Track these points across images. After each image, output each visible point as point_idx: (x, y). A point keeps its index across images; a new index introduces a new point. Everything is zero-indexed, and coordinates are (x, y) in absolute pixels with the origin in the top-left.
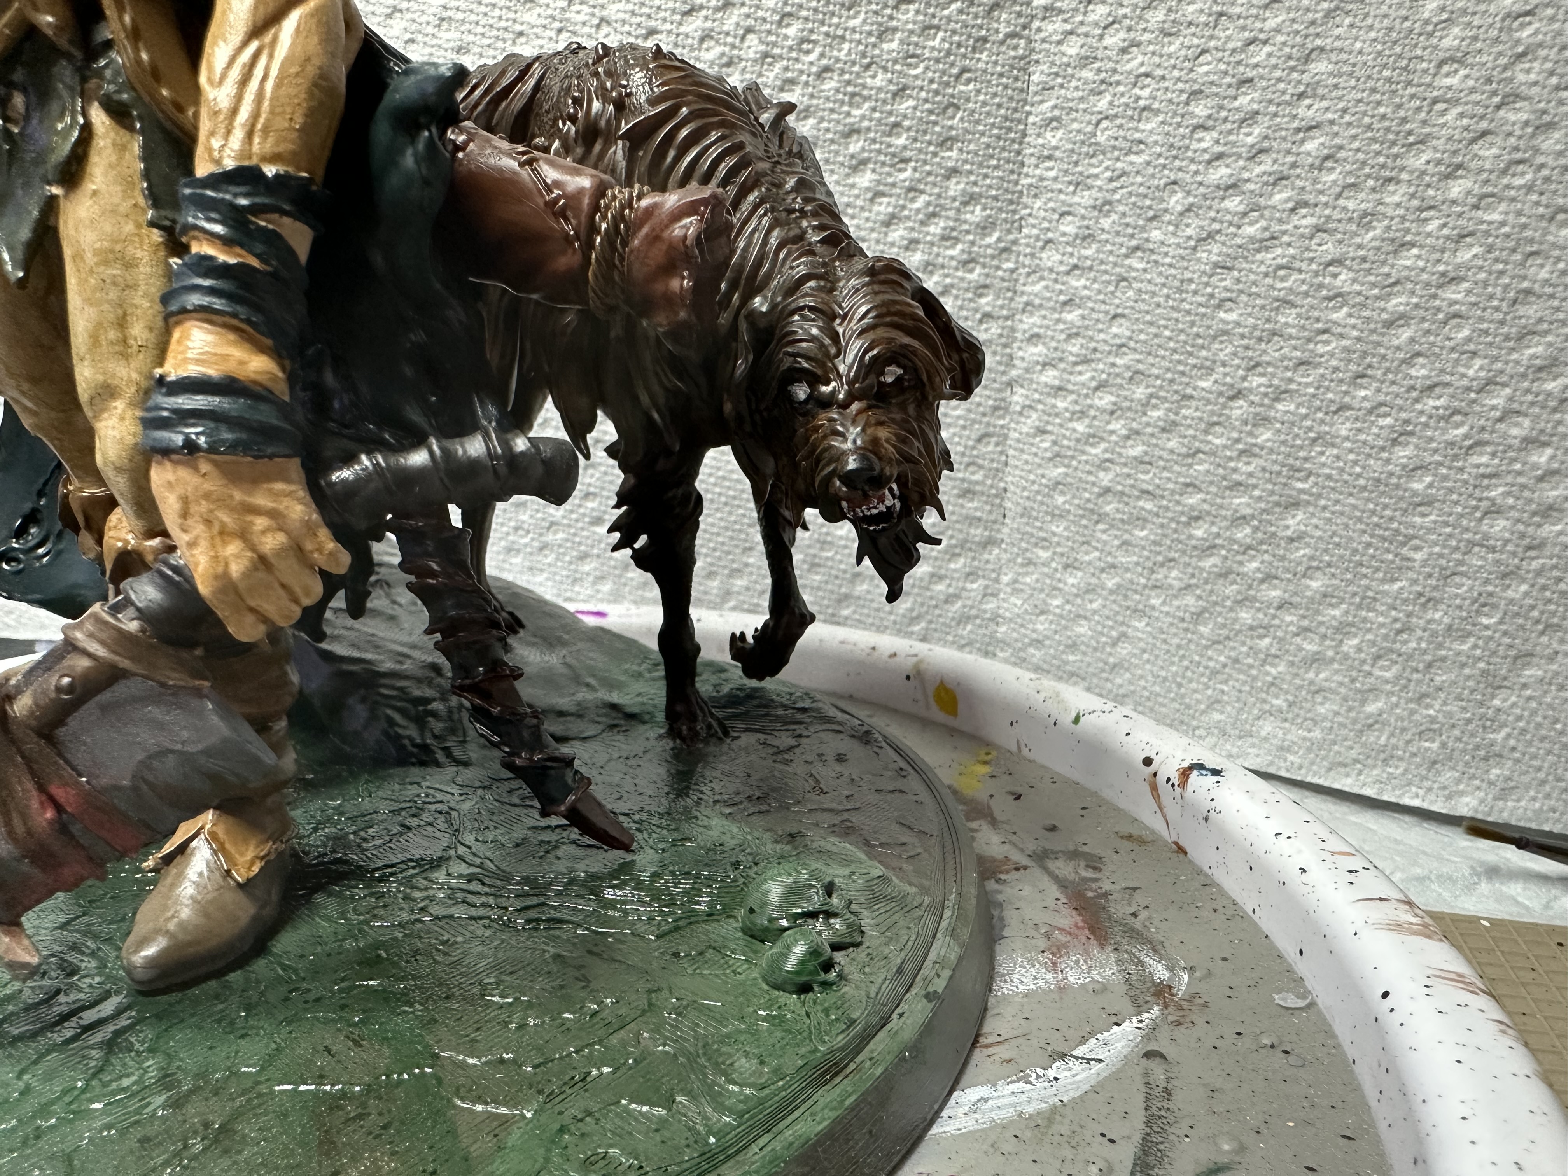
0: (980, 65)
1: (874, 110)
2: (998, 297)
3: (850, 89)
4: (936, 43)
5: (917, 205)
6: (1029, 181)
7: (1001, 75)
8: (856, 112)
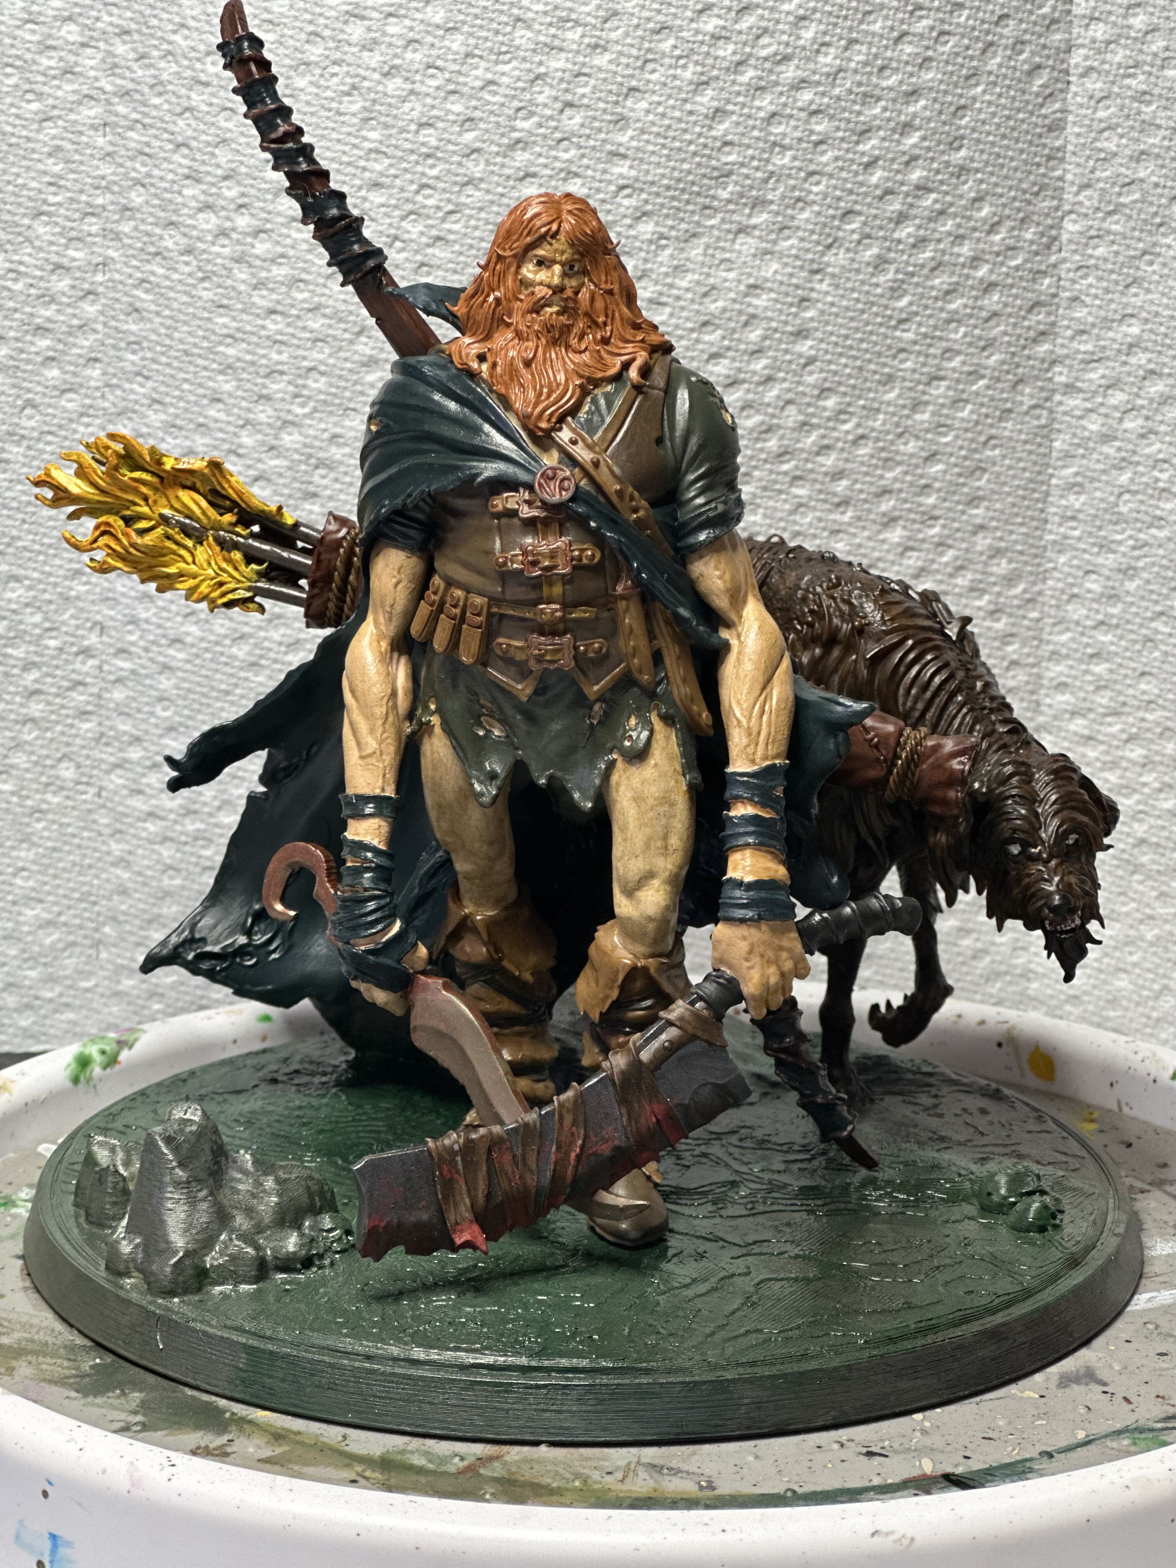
0: (1006, 433)
1: (906, 473)
2: (1024, 645)
3: (883, 455)
4: (965, 414)
5: (945, 559)
6: (1051, 537)
7: (1026, 442)
8: (889, 475)
